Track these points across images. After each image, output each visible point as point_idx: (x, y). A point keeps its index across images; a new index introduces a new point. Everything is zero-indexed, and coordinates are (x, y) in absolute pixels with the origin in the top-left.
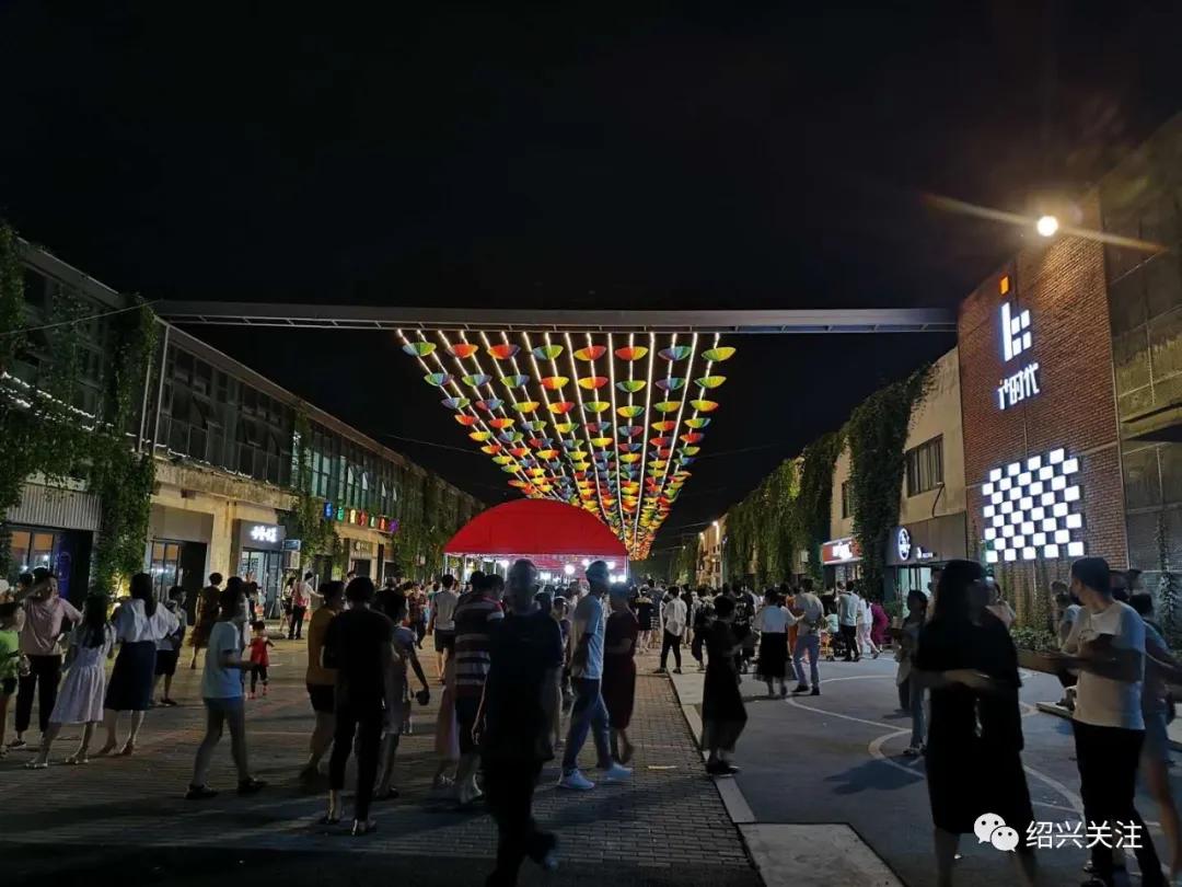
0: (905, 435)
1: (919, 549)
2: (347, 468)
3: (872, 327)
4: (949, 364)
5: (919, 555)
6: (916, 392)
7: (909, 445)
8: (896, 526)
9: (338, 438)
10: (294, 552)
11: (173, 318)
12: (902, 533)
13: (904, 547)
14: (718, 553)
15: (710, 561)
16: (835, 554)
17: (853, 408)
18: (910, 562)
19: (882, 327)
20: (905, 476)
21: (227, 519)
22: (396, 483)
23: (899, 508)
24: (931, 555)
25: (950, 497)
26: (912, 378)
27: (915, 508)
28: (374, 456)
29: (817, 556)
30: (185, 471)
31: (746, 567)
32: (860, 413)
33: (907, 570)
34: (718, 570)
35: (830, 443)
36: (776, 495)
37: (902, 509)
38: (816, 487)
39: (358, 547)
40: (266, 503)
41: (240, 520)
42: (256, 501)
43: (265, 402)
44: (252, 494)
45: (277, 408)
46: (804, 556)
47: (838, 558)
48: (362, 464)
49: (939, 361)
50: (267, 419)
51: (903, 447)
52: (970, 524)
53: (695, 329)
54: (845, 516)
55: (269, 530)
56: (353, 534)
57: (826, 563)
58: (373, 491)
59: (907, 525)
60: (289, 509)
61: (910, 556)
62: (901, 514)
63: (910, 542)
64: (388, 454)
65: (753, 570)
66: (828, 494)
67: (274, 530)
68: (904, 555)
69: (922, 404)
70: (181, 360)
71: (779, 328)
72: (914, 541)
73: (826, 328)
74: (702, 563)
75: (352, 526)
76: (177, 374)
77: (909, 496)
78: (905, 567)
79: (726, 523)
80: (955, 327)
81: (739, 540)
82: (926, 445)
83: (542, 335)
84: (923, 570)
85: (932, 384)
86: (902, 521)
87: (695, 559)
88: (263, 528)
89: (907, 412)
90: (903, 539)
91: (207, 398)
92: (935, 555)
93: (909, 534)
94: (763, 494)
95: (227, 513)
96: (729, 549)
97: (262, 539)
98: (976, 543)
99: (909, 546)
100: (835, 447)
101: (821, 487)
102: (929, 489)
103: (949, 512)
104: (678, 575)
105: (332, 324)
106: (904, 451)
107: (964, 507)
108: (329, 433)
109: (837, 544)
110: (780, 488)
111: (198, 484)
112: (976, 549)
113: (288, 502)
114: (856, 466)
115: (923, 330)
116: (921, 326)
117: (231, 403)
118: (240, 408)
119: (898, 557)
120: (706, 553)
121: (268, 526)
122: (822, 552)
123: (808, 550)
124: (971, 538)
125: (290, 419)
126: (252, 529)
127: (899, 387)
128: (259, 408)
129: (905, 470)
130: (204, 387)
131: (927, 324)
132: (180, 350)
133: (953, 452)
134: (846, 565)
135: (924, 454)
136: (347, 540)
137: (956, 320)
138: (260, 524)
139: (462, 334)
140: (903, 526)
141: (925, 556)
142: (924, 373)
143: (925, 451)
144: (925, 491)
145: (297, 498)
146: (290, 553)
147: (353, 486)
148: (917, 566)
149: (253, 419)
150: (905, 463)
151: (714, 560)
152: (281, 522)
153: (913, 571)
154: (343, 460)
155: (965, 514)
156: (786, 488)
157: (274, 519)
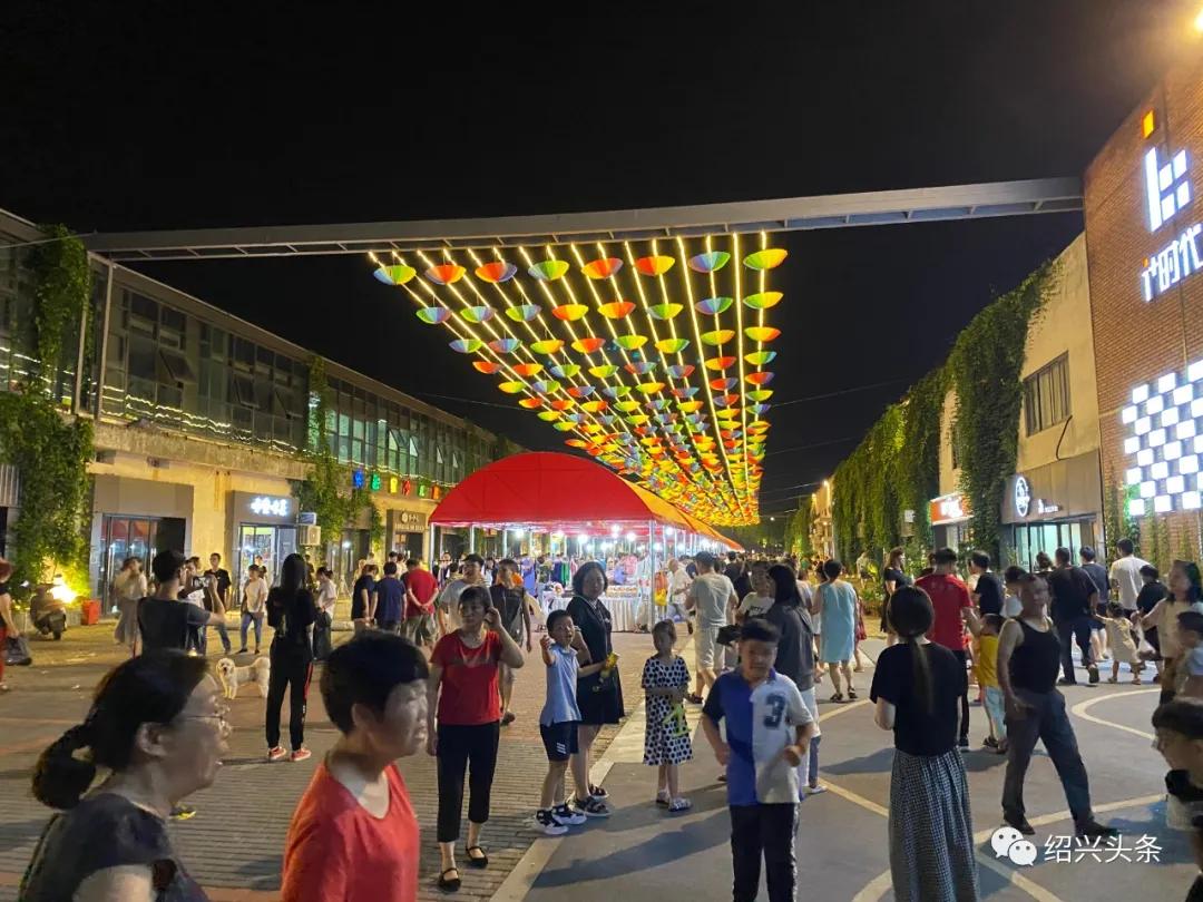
0: (1021, 358)
1: (1040, 502)
2: (387, 433)
3: (967, 209)
4: (1073, 259)
5: (1041, 509)
6: (1033, 300)
7: (1027, 370)
8: (1012, 473)
9: (373, 399)
10: (310, 527)
11: (115, 255)
12: (1020, 484)
13: (1021, 500)
14: (829, 515)
15: (821, 524)
16: (944, 512)
17: (959, 332)
18: (1030, 519)
19: (981, 208)
20: (1023, 411)
21: (217, 490)
22: (456, 448)
23: (1016, 451)
24: (1055, 508)
25: (1079, 432)
26: (1028, 282)
27: (1035, 450)
28: (425, 419)
29: (924, 515)
30: (144, 435)
31: (854, 530)
32: (965, 338)
33: (1026, 529)
34: (829, 535)
35: (936, 380)
36: (880, 448)
37: (1019, 454)
38: (921, 434)
39: (405, 520)
40: (269, 472)
41: (234, 492)
42: (253, 469)
43: (266, 356)
44: (247, 461)
45: (284, 364)
46: (909, 516)
47: (946, 517)
48: (408, 428)
49: (1063, 254)
50: (271, 377)
51: (1019, 373)
52: (1106, 466)
53: (732, 227)
54: (955, 467)
55: (276, 502)
56: (397, 504)
57: (935, 523)
58: (426, 458)
59: (1027, 472)
60: (302, 478)
61: (1028, 514)
62: (1019, 460)
63: (1030, 493)
64: (442, 416)
65: (861, 533)
66: (934, 441)
67: (284, 502)
68: (1022, 510)
69: (1043, 313)
70: (138, 305)
71: (842, 219)
72: (1034, 492)
73: (905, 214)
74: (814, 527)
75: (394, 495)
76: (134, 322)
77: (1028, 435)
78: (1024, 525)
79: (835, 482)
80: (1080, 203)
81: (847, 499)
82: (1048, 368)
83: (542, 249)
84: (1046, 527)
85: (1053, 287)
86: (1020, 468)
87: (807, 523)
88: (267, 500)
89: (1023, 328)
90: (1021, 490)
91: (182, 352)
92: (1060, 508)
93: (1028, 484)
94: (867, 448)
95: (217, 484)
96: (837, 511)
97: (266, 512)
98: (1114, 491)
99: (1028, 498)
100: (942, 385)
101: (927, 434)
102: (1053, 425)
103: (1078, 452)
104: (794, 539)
105: (290, 250)
106: (1021, 379)
107: (1097, 444)
108: (360, 393)
109: (944, 500)
110: (883, 440)
111: (165, 450)
112: (1115, 500)
113: (301, 470)
114: (963, 402)
115: (1036, 211)
116: (1034, 204)
117: (216, 357)
118: (230, 364)
119: (1015, 514)
120: (816, 517)
121: (273, 498)
122: (929, 510)
123: (913, 508)
124: (1107, 483)
125: (304, 378)
126: (251, 501)
127: (1012, 298)
128: (257, 363)
129: (1023, 403)
130: (178, 339)
131: (1040, 201)
132: (134, 294)
133: (1082, 372)
134: (958, 525)
135: (1045, 381)
136: (390, 513)
137: (1082, 192)
138: (262, 496)
139: (446, 254)
140: (1022, 474)
141: (1048, 510)
142: (1043, 275)
143: (1047, 375)
144: (1048, 427)
145: (314, 465)
146: (307, 528)
147: (398, 453)
148: (1039, 524)
149: (251, 377)
150: (1022, 393)
151: (825, 524)
152: (295, 493)
153: (1034, 530)
154: (382, 422)
155: (1099, 453)
156: (891, 439)
157: (286, 490)
